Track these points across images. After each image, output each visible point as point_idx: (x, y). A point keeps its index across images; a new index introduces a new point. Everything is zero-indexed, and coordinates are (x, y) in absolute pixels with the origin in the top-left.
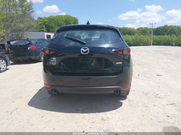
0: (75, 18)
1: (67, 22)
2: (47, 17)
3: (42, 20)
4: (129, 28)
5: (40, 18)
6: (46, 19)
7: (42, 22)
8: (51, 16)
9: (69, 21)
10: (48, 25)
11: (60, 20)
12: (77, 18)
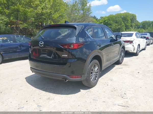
0: (133, 15)
1: (125, 19)
2: (107, 16)
3: (103, 19)
5: (102, 18)
6: (106, 18)
7: (102, 20)
8: (110, 15)
9: (127, 18)
10: (107, 22)
11: (118, 18)
12: (135, 15)
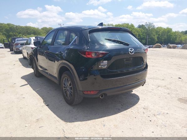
4: (33, 27)
